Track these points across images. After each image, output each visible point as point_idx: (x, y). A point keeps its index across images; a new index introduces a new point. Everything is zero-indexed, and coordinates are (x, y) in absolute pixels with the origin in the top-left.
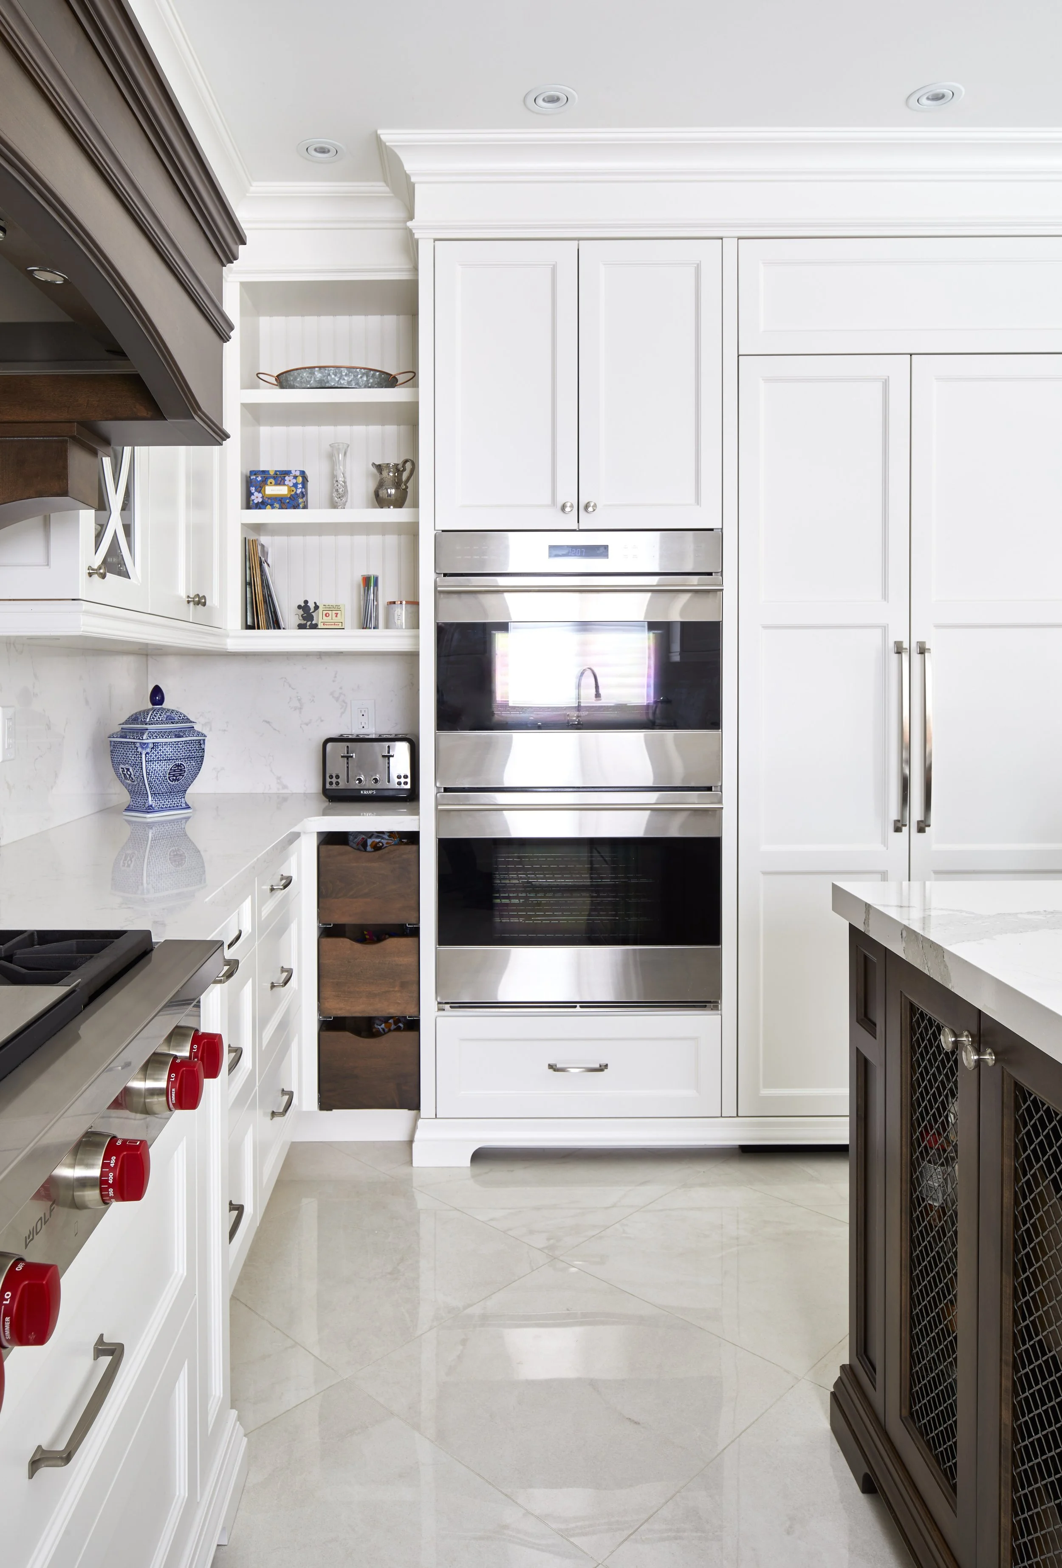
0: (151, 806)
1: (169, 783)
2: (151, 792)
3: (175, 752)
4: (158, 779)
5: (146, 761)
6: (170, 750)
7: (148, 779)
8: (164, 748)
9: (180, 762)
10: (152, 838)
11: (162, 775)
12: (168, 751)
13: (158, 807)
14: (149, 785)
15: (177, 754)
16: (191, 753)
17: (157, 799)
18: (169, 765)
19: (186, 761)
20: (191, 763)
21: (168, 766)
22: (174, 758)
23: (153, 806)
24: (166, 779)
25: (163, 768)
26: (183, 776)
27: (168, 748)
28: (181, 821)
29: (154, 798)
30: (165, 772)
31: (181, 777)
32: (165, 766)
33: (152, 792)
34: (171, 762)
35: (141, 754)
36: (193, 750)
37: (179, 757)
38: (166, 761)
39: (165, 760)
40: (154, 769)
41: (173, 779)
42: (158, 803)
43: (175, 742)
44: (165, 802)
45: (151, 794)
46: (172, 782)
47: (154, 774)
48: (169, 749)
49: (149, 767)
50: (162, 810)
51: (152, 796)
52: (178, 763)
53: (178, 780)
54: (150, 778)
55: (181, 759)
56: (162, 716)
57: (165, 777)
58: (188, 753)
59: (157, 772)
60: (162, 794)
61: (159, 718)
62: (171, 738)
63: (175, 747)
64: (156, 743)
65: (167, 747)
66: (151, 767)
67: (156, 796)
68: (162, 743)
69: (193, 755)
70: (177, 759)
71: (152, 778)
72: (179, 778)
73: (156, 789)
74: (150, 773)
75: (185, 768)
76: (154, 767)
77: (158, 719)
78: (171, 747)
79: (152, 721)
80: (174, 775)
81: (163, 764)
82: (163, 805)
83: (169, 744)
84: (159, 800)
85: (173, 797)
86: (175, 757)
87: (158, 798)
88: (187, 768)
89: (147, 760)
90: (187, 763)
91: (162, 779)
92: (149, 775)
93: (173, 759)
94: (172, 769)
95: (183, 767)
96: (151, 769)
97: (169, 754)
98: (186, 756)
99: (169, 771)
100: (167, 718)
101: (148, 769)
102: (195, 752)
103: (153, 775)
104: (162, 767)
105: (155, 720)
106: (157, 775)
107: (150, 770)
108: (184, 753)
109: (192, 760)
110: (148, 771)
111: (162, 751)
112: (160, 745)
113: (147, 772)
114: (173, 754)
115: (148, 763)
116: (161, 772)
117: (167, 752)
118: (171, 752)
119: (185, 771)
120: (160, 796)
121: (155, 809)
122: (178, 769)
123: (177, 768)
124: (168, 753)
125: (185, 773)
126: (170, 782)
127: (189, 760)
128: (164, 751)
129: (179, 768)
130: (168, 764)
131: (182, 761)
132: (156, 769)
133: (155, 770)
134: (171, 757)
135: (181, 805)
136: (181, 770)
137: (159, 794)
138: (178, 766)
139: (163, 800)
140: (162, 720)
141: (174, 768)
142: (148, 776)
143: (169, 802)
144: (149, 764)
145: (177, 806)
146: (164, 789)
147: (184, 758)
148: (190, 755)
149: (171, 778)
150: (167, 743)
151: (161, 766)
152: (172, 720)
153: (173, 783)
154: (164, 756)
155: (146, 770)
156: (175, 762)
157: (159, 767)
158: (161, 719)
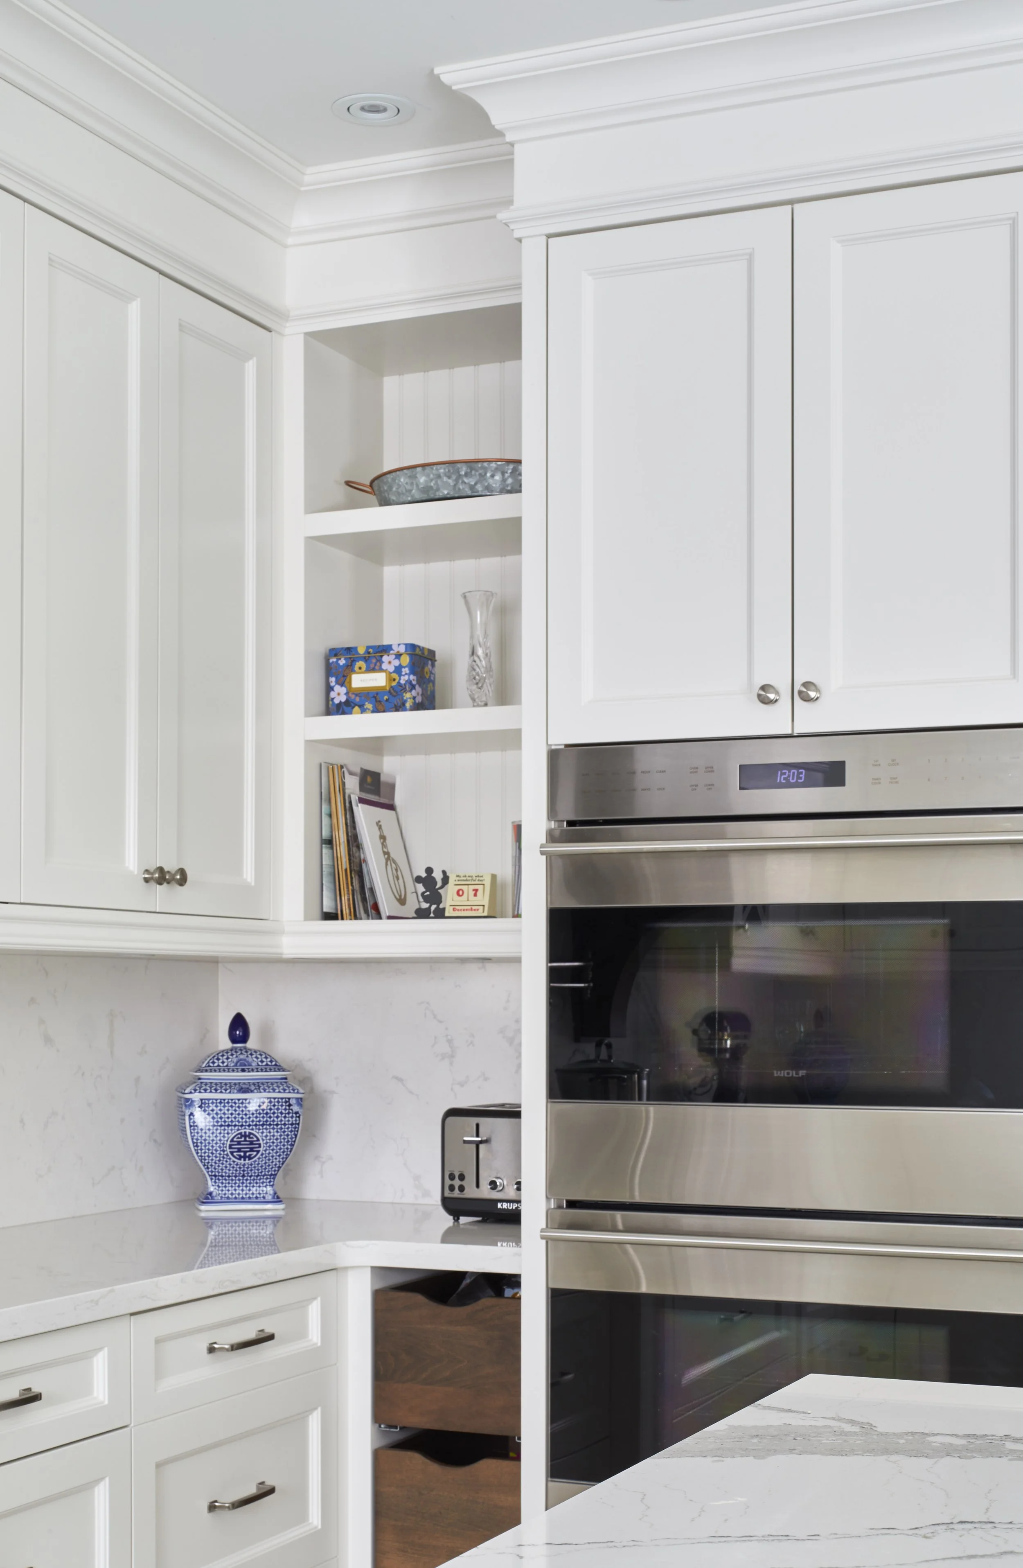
0: (211, 1194)
1: (234, 1162)
2: (208, 1172)
3: (239, 1114)
4: (212, 1153)
5: (191, 1126)
6: (230, 1112)
7: (197, 1153)
8: (219, 1108)
9: (248, 1131)
10: (212, 1242)
11: (218, 1149)
12: (226, 1112)
13: (222, 1197)
14: (202, 1162)
15: (242, 1118)
16: (270, 1117)
17: (220, 1185)
18: (228, 1133)
19: (259, 1129)
20: (270, 1132)
21: (226, 1135)
22: (237, 1123)
23: (214, 1194)
24: (227, 1155)
25: (218, 1138)
26: (258, 1152)
27: (226, 1108)
28: (264, 1222)
29: (215, 1182)
30: (223, 1144)
31: (255, 1153)
32: (222, 1135)
33: (210, 1173)
34: (232, 1130)
35: (184, 1115)
36: (274, 1113)
37: (246, 1122)
38: (223, 1128)
39: (221, 1126)
40: (203, 1138)
41: (240, 1156)
42: (222, 1190)
43: (239, 1100)
44: (235, 1190)
45: (210, 1176)
46: (240, 1159)
47: (205, 1146)
48: (228, 1110)
49: (196, 1134)
50: (228, 1201)
51: (212, 1179)
52: (245, 1132)
53: (250, 1158)
54: (199, 1151)
55: (249, 1126)
56: (230, 1060)
57: (224, 1151)
58: (263, 1117)
59: (209, 1143)
60: (229, 1176)
61: (223, 1062)
62: (230, 1092)
63: (239, 1107)
64: (205, 1099)
65: (224, 1106)
66: (200, 1134)
67: (219, 1180)
68: (216, 1100)
69: (274, 1121)
70: (242, 1126)
71: (203, 1151)
72: (250, 1155)
73: (215, 1169)
74: (199, 1144)
75: (258, 1140)
76: (204, 1135)
77: (221, 1064)
78: (232, 1106)
79: (209, 1066)
80: (239, 1150)
81: (219, 1131)
82: (232, 1194)
83: (228, 1103)
84: (225, 1187)
85: (250, 1183)
86: (239, 1121)
87: (222, 1183)
88: (263, 1140)
89: (192, 1124)
90: (262, 1133)
91: (220, 1154)
92: (197, 1146)
93: (235, 1126)
94: (235, 1139)
95: (255, 1139)
96: (199, 1138)
97: (228, 1118)
98: (259, 1121)
99: (229, 1143)
100: (237, 1062)
101: (195, 1138)
102: (277, 1117)
103: (203, 1148)
104: (216, 1137)
105: (216, 1065)
106: (211, 1148)
107: (197, 1139)
108: (256, 1117)
109: (273, 1129)
110: (195, 1141)
111: (215, 1112)
112: (213, 1103)
113: (194, 1143)
114: (235, 1118)
115: (194, 1129)
116: (216, 1143)
117: (224, 1114)
118: (232, 1114)
119: (260, 1145)
120: (226, 1180)
121: (216, 1198)
122: (245, 1140)
123: (243, 1139)
124: (226, 1116)
125: (260, 1147)
126: (233, 1159)
127: (266, 1129)
128: (219, 1112)
129: (248, 1139)
130: (226, 1132)
131: (252, 1129)
132: (207, 1138)
133: (205, 1140)
134: (232, 1121)
135: (264, 1197)
136: (252, 1143)
137: (222, 1176)
138: (245, 1136)
139: (232, 1187)
140: (227, 1066)
141: (238, 1138)
142: (196, 1148)
143: (243, 1190)
144: (196, 1131)
145: (257, 1198)
146: (229, 1170)
147: (256, 1125)
148: (267, 1121)
149: (235, 1154)
150: (224, 1100)
151: (215, 1135)
152: (245, 1065)
153: (242, 1161)
154: (219, 1120)
155: (192, 1139)
156: (238, 1130)
157: (211, 1135)
158: (225, 1064)
